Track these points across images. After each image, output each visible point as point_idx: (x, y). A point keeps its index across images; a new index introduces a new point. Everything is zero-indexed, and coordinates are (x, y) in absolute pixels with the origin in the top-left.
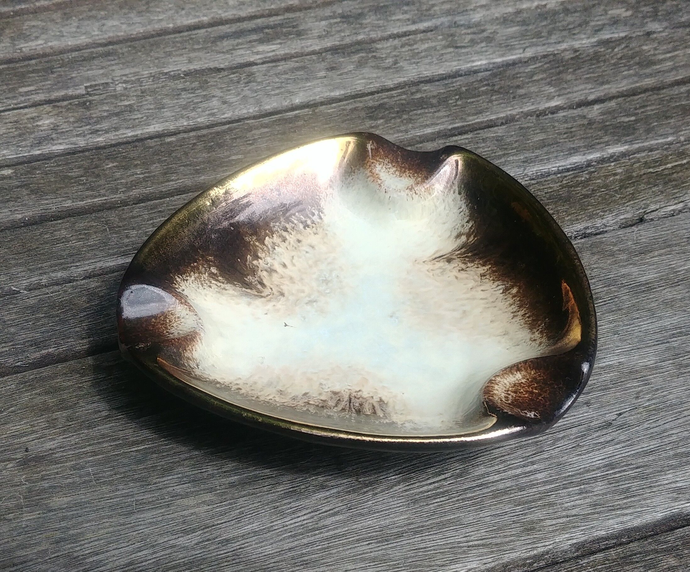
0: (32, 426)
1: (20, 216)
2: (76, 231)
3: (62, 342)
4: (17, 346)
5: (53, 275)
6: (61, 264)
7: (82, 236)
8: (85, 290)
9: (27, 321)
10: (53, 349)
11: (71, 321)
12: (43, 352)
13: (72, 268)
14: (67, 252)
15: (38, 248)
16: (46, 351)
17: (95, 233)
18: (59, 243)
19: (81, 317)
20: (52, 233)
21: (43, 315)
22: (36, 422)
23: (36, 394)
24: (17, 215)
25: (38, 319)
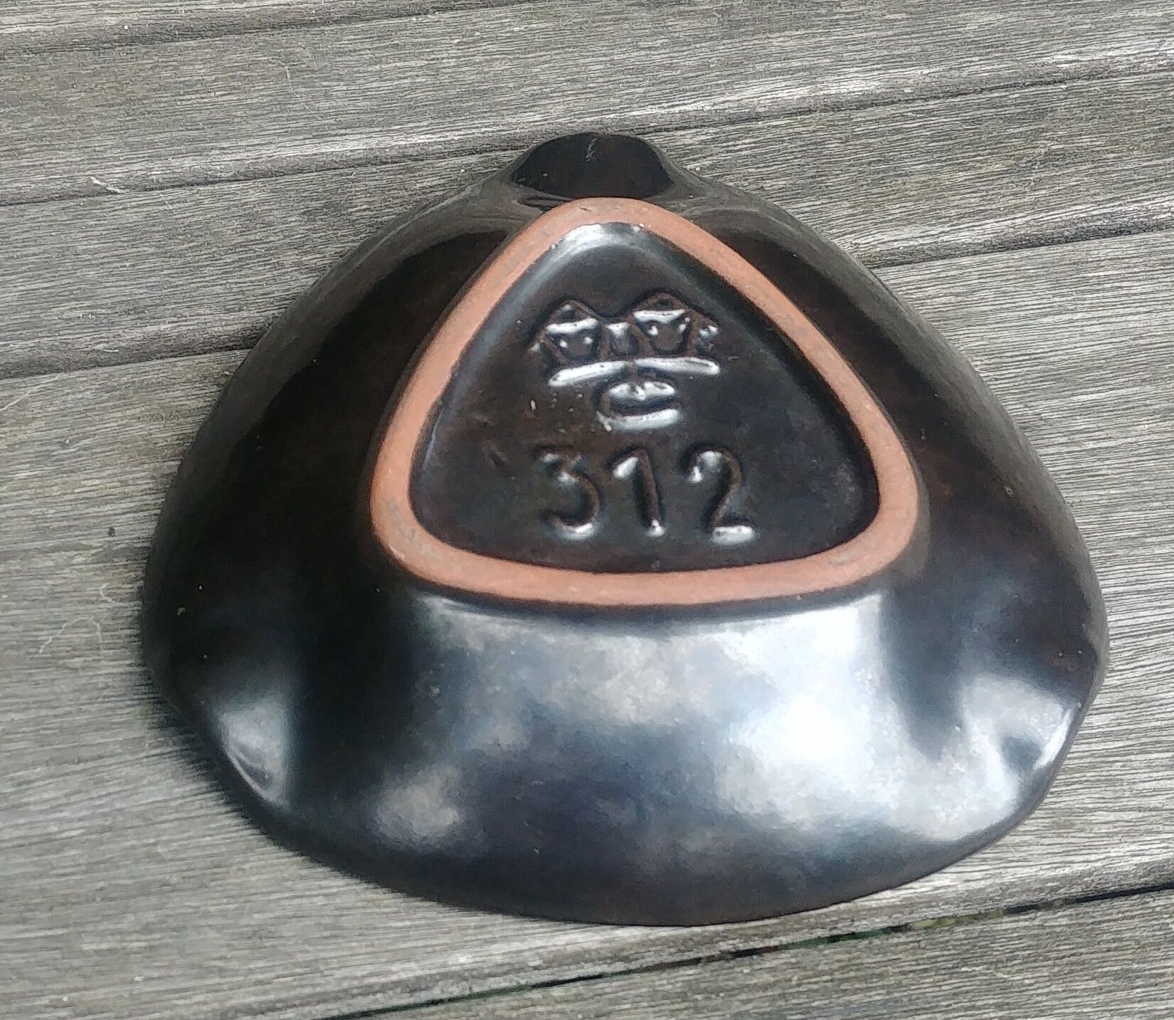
0: (124, 483)
1: (112, 21)
2: (225, 70)
3: (187, 314)
4: (99, 311)
5: (175, 162)
6: (194, 140)
7: (235, 84)
8: (236, 206)
9: (121, 258)
10: (170, 326)
11: (207, 270)
12: (149, 328)
13: (213, 152)
14: (205, 115)
15: (146, 98)
16: (155, 328)
17: (264, 78)
18: (188, 93)
19: (226, 264)
20: (176, 68)
21: (152, 250)
22: (131, 476)
23: (133, 417)
24: (108, 18)
25: (142, 257)
